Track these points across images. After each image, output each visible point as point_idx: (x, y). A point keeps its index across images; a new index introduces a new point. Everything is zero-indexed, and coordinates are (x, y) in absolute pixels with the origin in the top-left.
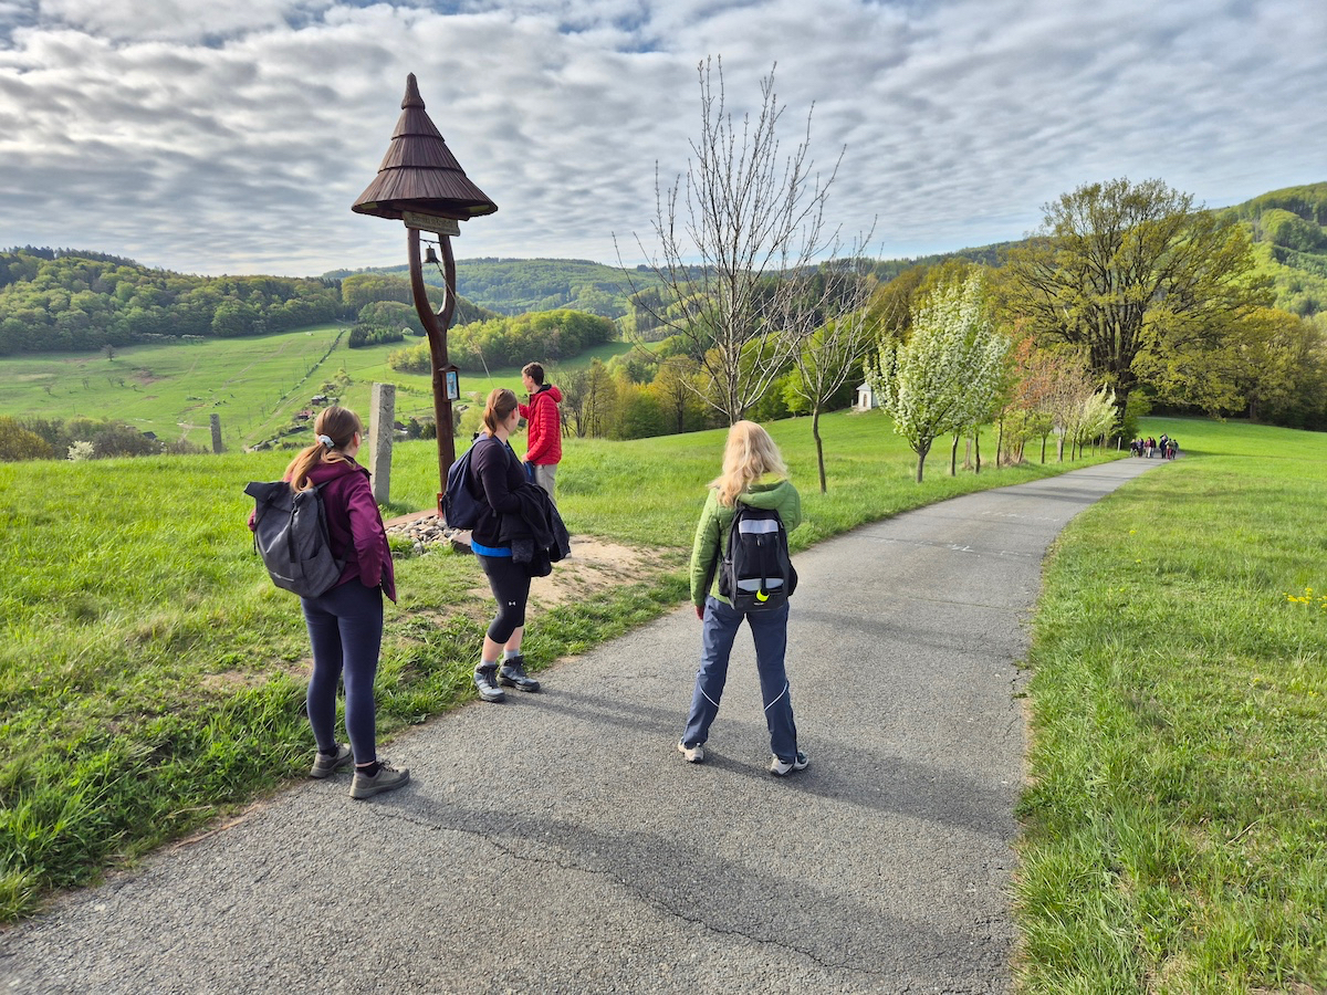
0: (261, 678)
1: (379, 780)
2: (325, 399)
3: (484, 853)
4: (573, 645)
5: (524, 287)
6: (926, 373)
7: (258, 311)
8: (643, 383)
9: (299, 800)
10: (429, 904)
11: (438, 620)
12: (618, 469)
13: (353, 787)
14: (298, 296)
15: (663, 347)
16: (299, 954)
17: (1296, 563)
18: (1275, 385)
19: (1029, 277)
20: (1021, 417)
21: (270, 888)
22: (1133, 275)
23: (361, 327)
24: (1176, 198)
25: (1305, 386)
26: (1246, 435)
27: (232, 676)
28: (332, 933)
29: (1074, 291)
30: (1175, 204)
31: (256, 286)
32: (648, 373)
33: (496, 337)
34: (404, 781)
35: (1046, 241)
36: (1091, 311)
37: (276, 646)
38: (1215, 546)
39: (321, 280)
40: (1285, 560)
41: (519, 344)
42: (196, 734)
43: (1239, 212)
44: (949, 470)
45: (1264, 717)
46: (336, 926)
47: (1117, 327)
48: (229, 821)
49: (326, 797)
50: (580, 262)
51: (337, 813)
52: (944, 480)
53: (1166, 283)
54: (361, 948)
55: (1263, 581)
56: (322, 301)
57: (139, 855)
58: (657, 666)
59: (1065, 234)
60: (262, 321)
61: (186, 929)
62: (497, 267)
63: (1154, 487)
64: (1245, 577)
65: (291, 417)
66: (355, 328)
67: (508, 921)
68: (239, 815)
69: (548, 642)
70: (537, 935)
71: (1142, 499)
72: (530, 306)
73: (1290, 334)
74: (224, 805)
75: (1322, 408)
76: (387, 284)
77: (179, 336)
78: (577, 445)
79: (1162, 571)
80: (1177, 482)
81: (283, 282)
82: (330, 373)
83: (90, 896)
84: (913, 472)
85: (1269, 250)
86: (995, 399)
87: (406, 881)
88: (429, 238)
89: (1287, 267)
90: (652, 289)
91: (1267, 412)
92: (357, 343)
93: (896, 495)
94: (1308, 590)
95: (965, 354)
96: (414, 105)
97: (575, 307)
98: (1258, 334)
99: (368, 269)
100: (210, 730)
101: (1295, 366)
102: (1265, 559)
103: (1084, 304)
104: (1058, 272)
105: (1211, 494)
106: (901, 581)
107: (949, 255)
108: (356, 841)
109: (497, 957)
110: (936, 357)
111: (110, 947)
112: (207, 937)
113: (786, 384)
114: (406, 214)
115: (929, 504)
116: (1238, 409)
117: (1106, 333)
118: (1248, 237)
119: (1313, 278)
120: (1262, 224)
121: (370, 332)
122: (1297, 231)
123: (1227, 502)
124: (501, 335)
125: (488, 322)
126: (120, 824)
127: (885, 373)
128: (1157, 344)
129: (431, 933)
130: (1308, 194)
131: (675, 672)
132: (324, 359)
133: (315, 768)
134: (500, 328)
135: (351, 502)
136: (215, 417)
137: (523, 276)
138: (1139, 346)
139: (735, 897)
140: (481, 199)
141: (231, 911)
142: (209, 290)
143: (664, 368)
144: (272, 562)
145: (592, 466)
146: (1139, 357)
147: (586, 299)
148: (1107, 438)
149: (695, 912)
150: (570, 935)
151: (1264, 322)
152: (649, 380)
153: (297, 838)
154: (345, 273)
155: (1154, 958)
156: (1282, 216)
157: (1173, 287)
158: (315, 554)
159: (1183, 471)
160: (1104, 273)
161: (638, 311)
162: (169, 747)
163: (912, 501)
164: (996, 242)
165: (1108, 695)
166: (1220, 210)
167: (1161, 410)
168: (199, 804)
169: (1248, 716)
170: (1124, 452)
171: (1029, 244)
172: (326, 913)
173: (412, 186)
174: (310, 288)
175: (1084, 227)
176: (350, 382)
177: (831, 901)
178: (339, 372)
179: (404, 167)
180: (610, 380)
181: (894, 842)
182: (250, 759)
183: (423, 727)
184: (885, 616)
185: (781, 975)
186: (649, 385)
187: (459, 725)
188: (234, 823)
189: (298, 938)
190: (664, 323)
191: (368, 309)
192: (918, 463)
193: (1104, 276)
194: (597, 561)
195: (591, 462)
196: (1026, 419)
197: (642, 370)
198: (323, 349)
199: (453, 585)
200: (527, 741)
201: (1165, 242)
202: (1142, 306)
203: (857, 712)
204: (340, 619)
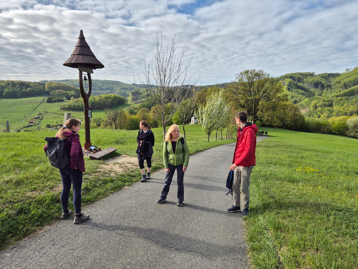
0: (43, 193)
1: (82, 218)
2: (39, 117)
3: (114, 235)
4: (127, 183)
5: (100, 88)
6: (210, 114)
7: (18, 91)
8: (134, 115)
9: (59, 225)
10: (102, 248)
11: (90, 177)
12: (130, 138)
13: (74, 221)
14: (31, 87)
15: (139, 105)
16: (69, 263)
17: (297, 162)
18: (288, 120)
19: (233, 92)
20: (232, 126)
21: (56, 247)
22: (257, 92)
23: (51, 97)
24: (266, 74)
25: (295, 120)
26: (282, 132)
27: (34, 192)
28: (77, 257)
29: (243, 96)
30: (266, 76)
31: (18, 84)
32: (135, 112)
34: (88, 219)
35: (236, 83)
36: (247, 101)
37: (46, 184)
38: (279, 158)
39: (39, 83)
40: (294, 161)
41: (99, 103)
42: (27, 208)
43: (280, 79)
44: (215, 139)
45: (295, 195)
46: (78, 255)
47: (253, 105)
48: (40, 231)
49: (66, 224)
50: (116, 82)
51: (71, 228)
52: (214, 142)
53: (264, 95)
54: (86, 260)
55: (290, 166)
56: (39, 89)
57: (16, 241)
58: (150, 188)
59: (241, 81)
60: (19, 94)
61: (35, 258)
63: (263, 144)
64: (286, 165)
65: (27, 122)
66: (49, 97)
67: (124, 251)
68: (42, 229)
69: (120, 183)
70: (133, 253)
71: (260, 147)
72: (102, 93)
73: (291, 108)
74: (38, 227)
75: (299, 126)
76: (59, 85)
78: (118, 131)
79: (268, 164)
80: (268, 143)
81: (27, 83)
82: (41, 110)
83: (4, 252)
84: (207, 140)
85: (286, 88)
86: (226, 122)
87: (94, 243)
88: (85, 74)
89: (290, 92)
90: (137, 90)
91: (287, 127)
92: (49, 101)
93: (203, 145)
94: (300, 168)
95: (219, 110)
96: (82, 38)
97: (115, 94)
98: (285, 107)
99: (54, 80)
100: (31, 207)
101: (293, 116)
102: (290, 161)
103: (246, 99)
104: (239, 91)
105: (276, 146)
106: (207, 166)
107: (213, 85)
108: (78, 234)
109: (123, 259)
110: (212, 111)
111: (14, 264)
112: (41, 260)
114: (79, 67)
115: (211, 148)
116: (281, 126)
117: (251, 106)
118: (282, 84)
119: (296, 95)
120: (285, 82)
121: (53, 98)
122: (293, 84)
123: (280, 148)
124: (93, 101)
126: (10, 232)
127: (200, 114)
128: (262, 109)
129: (105, 255)
130: (295, 75)
131: (155, 190)
132: (39, 105)
133: (62, 216)
134: (93, 98)
136: (7, 122)
137: (100, 85)
138: (258, 110)
139: (180, 242)
140: (100, 64)
141: (47, 253)
142: (3, 84)
143: (140, 111)
144: (51, 159)
145: (123, 137)
146: (258, 112)
147: (118, 92)
149: (171, 246)
150: (141, 253)
151: (286, 105)
152: (136, 114)
153: (61, 234)
154: (47, 81)
155: (279, 248)
156: (289, 80)
157: (266, 96)
158: (63, 157)
159: (269, 141)
160: (250, 91)
161: (132, 96)
162: (21, 211)
163: (207, 147)
164: (224, 83)
165: (261, 192)
166: (275, 78)
167: (263, 125)
168: (31, 227)
169: (292, 195)
171: (233, 83)
172: (74, 252)
173: (81, 60)
174: (35, 85)
175: (245, 80)
176: (47, 112)
177: (203, 242)
178: (43, 109)
179: (79, 54)
180: (125, 114)
181: (216, 227)
182: (44, 214)
183: (90, 205)
184: (205, 175)
185: (195, 258)
186: (136, 116)
187: (100, 204)
188: (41, 231)
189: (68, 259)
190: (140, 99)
191: (53, 92)
192: (208, 137)
193: (250, 92)
194: (130, 162)
195: (123, 136)
196: (233, 127)
197: (134, 111)
198: (39, 103)
199: (92, 168)
200: (119, 208)
201: (264, 85)
202: (259, 100)
203: (202, 198)
204: (71, 176)
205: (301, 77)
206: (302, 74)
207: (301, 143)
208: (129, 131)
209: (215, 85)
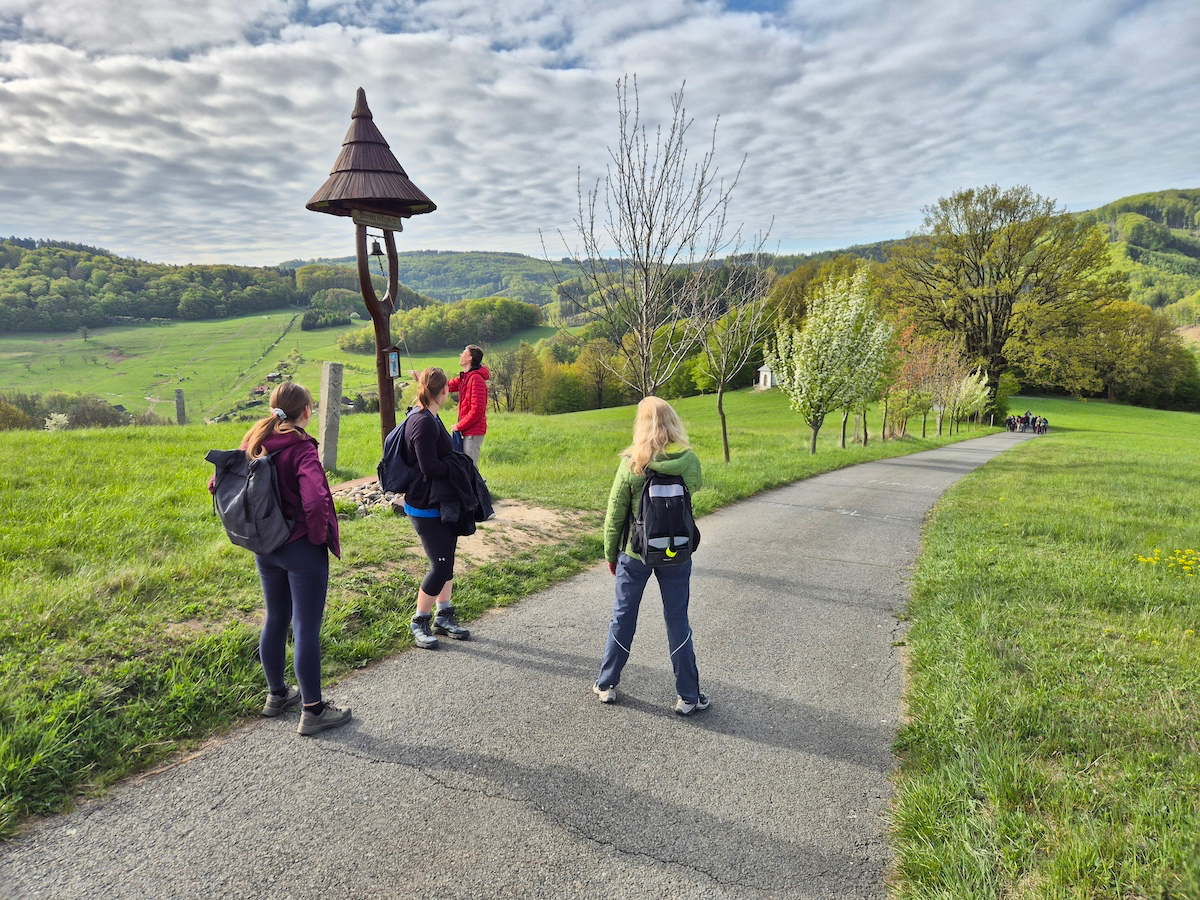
0: (219, 626)
1: (324, 718)
2: (280, 376)
3: (418, 783)
4: (501, 598)
5: (460, 277)
6: (819, 356)
7: (220, 297)
8: (567, 363)
9: (252, 736)
10: (367, 829)
11: (379, 575)
12: (543, 441)
13: (301, 724)
14: (256, 283)
15: (585, 331)
16: (250, 875)
17: (1147, 527)
18: (1130, 368)
19: (910, 272)
20: (904, 396)
21: (224, 815)
22: (1003, 270)
23: (313, 311)
24: (1041, 203)
25: (1157, 369)
26: (1104, 413)
27: (192, 625)
28: (280, 855)
29: (951, 284)
30: (1040, 208)
31: (218, 274)
32: (572, 354)
33: (434, 322)
34: (347, 719)
35: (925, 239)
36: (967, 301)
37: (233, 598)
38: (1075, 512)
39: (277, 269)
40: (1137, 525)
41: (456, 328)
42: (159, 676)
43: (1097, 215)
44: (840, 443)
45: (1113, 663)
46: (284, 849)
47: (990, 316)
48: (188, 755)
49: (276, 733)
50: (511, 255)
51: (286, 747)
52: (835, 451)
53: (1033, 277)
54: (306, 868)
55: (1117, 543)
56: (278, 288)
57: (107, 785)
58: (575, 617)
59: (943, 233)
60: (223, 306)
61: (149, 851)
62: (436, 258)
63: (1023, 460)
64: (1100, 539)
65: (249, 392)
66: (307, 312)
67: (438, 844)
68: (197, 750)
69: (478, 595)
70: (465, 856)
71: (1011, 470)
72: (465, 293)
73: (1143, 323)
74: (184, 740)
75: (1172, 390)
76: (336, 274)
77: (148, 319)
78: (506, 419)
79: (1027, 534)
80: (1043, 455)
81: (243, 270)
82: (285, 353)
83: (62, 822)
84: (807, 445)
85: (1124, 249)
86: (880, 380)
87: (347, 809)
88: (375, 234)
89: (1140, 264)
90: (575, 280)
91: (1123, 393)
92: (309, 326)
93: (792, 465)
94: (1156, 551)
95: (853, 339)
96: (363, 115)
97: (506, 295)
98: (1115, 323)
99: (320, 260)
100: (172, 673)
101: (1147, 352)
102: (1119, 524)
103: (960, 295)
104: (937, 267)
105: (1073, 466)
106: (795, 541)
107: (840, 251)
108: (302, 773)
109: (428, 876)
110: (828, 342)
111: (80, 867)
112: (168, 858)
113: (695, 365)
114: (355, 212)
115: (821, 473)
116: (1097, 390)
117: (979, 322)
118: (1105, 237)
119: (1163, 275)
120: (1117, 226)
121: (321, 316)
122: (1150, 232)
123: (1087, 473)
124: (439, 320)
125: (428, 308)
126: (91, 756)
127: (783, 356)
128: (1025, 332)
129: (369, 855)
130: (1158, 199)
131: (591, 623)
132: (279, 340)
133: (266, 707)
134: (438, 313)
135: (300, 468)
136: (179, 393)
137: (460, 267)
138: (1009, 333)
139: (642, 822)
140: (422, 199)
141: (190, 835)
142: (176, 277)
143: (586, 351)
144: (229, 521)
145: (520, 438)
146: (1009, 343)
147: (516, 288)
148: (981, 415)
149: (606, 836)
150: (494, 856)
151: (1120, 313)
152: (572, 361)
153: (250, 770)
154: (300, 263)
155: (1011, 875)
156: (1135, 219)
157: (1039, 281)
158: (268, 515)
159: (1049, 445)
160: (977, 268)
161: (562, 299)
162: (135, 688)
163: (806, 470)
164: (882, 240)
165: (976, 643)
167: (1029, 390)
168: (161, 739)
169: (1099, 662)
170: (996, 428)
171: (911, 242)
172: (275, 837)
173: (360, 187)
174: (267, 276)
175: (959, 227)
176: (302, 361)
177: (727, 826)
178: (293, 352)
179: (353, 170)
180: (537, 360)
181: (784, 773)
182: (208, 699)
183: (364, 671)
184: (780, 573)
185: (682, 891)
186: (572, 365)
187: (397, 670)
188: (193, 757)
189: (250, 859)
190: (585, 310)
191: (319, 295)
192: (812, 437)
193: (978, 271)
194: (523, 523)
195: (518, 434)
196: (909, 398)
197: (566, 351)
198: (278, 331)
199: (393, 544)
200: (458, 684)
201: (1031, 241)
202: (1011, 298)
203: (753, 659)
204: (290, 574)
205: (1184, 208)
206: (1189, 194)
207: (1179, 453)
208: (543, 418)
209: (848, 251)
